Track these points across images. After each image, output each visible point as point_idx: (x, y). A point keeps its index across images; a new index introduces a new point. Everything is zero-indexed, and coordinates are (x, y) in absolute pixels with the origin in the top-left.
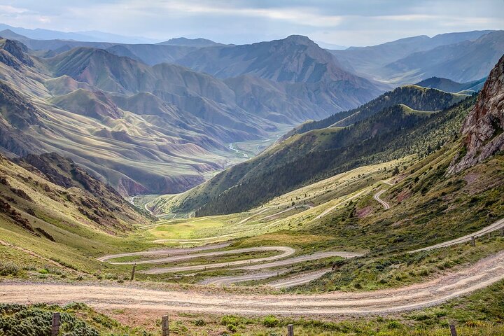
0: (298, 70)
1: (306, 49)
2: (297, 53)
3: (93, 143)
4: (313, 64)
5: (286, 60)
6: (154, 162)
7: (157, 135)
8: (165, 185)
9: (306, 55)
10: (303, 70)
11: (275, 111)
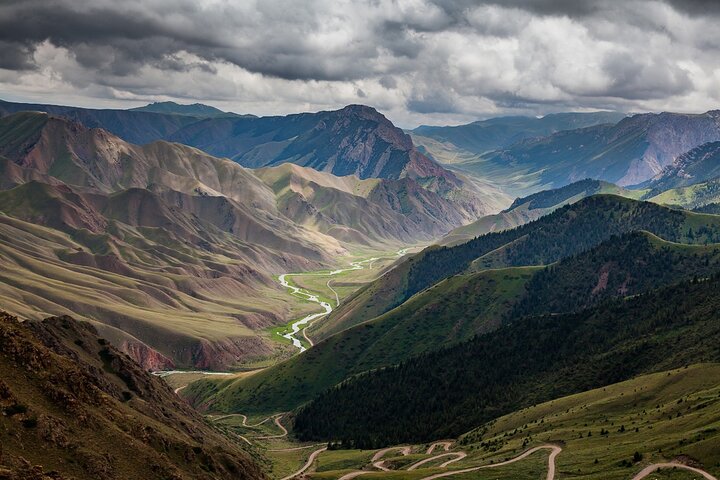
0: (364, 159)
1: (376, 127)
2: (363, 133)
3: (71, 277)
4: (388, 151)
5: (344, 142)
6: (173, 310)
7: (167, 261)
8: (201, 353)
9: (376, 136)
10: (371, 159)
11: (340, 223)
